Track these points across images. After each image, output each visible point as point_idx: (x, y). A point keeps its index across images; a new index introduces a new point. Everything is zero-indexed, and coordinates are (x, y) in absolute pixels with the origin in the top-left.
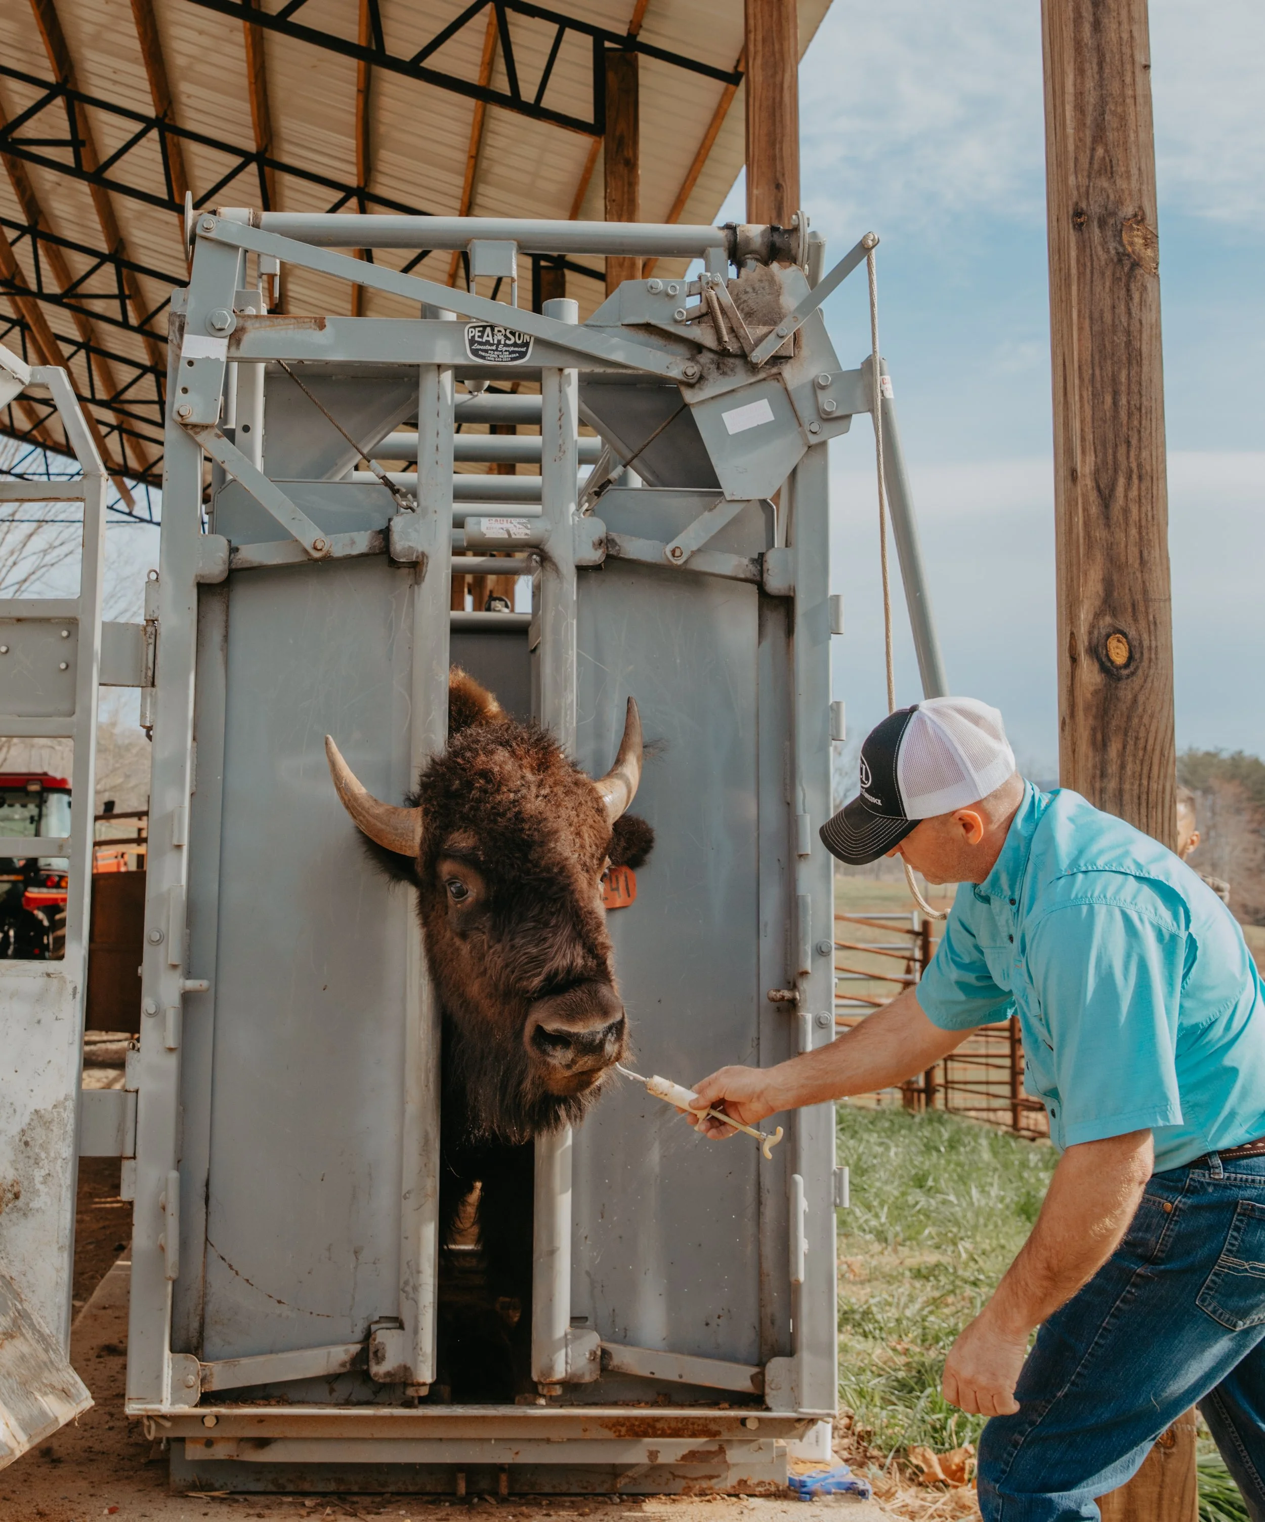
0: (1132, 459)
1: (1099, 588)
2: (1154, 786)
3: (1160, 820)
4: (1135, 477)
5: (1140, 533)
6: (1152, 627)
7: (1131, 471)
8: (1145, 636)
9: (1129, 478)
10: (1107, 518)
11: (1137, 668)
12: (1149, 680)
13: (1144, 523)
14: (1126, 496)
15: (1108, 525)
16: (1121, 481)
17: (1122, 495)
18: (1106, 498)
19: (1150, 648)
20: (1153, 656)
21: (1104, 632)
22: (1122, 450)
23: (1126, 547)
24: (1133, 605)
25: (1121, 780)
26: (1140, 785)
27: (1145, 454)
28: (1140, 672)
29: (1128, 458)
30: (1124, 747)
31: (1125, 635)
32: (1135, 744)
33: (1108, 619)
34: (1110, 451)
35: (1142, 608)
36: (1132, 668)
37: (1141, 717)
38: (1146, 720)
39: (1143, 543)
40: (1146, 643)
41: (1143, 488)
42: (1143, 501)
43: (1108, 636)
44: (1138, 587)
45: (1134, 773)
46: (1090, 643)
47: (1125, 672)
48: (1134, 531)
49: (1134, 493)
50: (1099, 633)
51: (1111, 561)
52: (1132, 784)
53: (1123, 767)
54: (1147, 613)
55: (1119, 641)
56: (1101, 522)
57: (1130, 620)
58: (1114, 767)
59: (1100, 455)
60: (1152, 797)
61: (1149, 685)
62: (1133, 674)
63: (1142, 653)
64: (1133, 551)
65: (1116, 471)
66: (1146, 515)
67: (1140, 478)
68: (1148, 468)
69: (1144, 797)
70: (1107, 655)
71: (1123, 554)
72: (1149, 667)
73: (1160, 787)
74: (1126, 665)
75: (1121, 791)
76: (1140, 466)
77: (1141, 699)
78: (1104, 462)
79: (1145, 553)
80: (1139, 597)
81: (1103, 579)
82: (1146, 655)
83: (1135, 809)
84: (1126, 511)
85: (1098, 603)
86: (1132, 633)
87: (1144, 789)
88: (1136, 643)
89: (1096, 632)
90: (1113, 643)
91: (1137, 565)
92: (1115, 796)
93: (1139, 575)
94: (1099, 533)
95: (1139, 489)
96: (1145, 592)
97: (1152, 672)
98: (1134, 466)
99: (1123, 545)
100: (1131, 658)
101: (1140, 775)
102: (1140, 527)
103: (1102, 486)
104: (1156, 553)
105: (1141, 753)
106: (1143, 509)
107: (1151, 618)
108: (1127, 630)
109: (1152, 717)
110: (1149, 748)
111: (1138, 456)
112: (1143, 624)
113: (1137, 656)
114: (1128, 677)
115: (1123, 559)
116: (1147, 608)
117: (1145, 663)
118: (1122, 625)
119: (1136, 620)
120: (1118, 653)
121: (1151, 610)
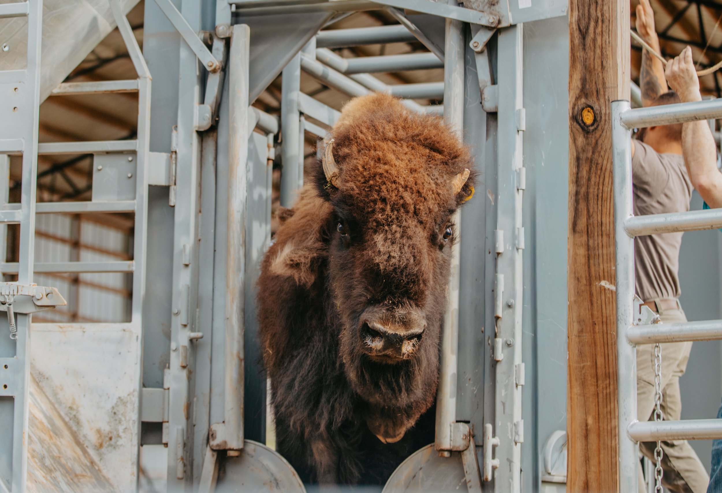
0: (598, 11)
1: (579, 84)
2: (605, 189)
3: (608, 207)
4: (600, 21)
5: (602, 52)
6: (607, 102)
7: (598, 18)
8: (603, 108)
9: (597, 22)
10: (584, 45)
11: (598, 126)
12: (605, 132)
13: (604, 46)
14: (595, 32)
15: (584, 49)
16: (592, 24)
17: (592, 32)
18: (583, 34)
19: (605, 114)
20: (607, 118)
21: (580, 107)
22: (593, 7)
23: (594, 60)
24: (597, 91)
25: (588, 187)
26: (598, 189)
27: (605, 8)
28: (600, 128)
29: (596, 11)
30: (590, 169)
31: (592, 108)
32: (596, 167)
33: (583, 100)
34: (587, 8)
35: (602, 92)
36: (595, 126)
37: (600, 152)
38: (602, 153)
39: (603, 56)
40: (603, 112)
41: (604, 26)
42: (604, 33)
43: (583, 109)
44: (600, 82)
45: (595, 183)
46: (573, 114)
47: (591, 128)
48: (598, 51)
49: (599, 30)
50: (578, 108)
51: (586, 68)
52: (594, 189)
53: (589, 179)
54: (604, 95)
55: (589, 112)
56: (581, 47)
57: (595, 99)
58: (584, 180)
59: (581, 11)
60: (605, 195)
61: (604, 134)
62: (596, 129)
63: (601, 117)
64: (598, 62)
65: (589, 19)
66: (606, 41)
67: (603, 21)
68: (607, 15)
69: (600, 195)
70: (582, 120)
71: (592, 63)
72: (605, 124)
73: (609, 189)
74: (592, 125)
75: (587, 193)
76: (602, 15)
77: (600, 142)
78: (583, 14)
79: (604, 63)
80: (600, 86)
81: (581, 79)
82: (603, 118)
83: (595, 202)
84: (594, 40)
85: (578, 92)
86: (596, 107)
87: (600, 191)
88: (598, 112)
89: (576, 108)
90: (585, 113)
91: (600, 69)
92: (584, 195)
93: (600, 74)
94: (580, 54)
95: (602, 27)
96: (604, 83)
97: (606, 127)
98: (599, 15)
99: (592, 59)
100: (595, 120)
101: (599, 184)
102: (602, 48)
103: (581, 28)
104: (610, 62)
105: (599, 172)
106: (604, 38)
107: (607, 97)
108: (593, 105)
109: (605, 151)
110: (604, 168)
111: (602, 10)
112: (602, 101)
113: (599, 119)
114: (593, 130)
115: (592, 66)
116: (604, 92)
117: (603, 122)
118: (590, 103)
119: (598, 99)
120: (588, 118)
121: (607, 93)
